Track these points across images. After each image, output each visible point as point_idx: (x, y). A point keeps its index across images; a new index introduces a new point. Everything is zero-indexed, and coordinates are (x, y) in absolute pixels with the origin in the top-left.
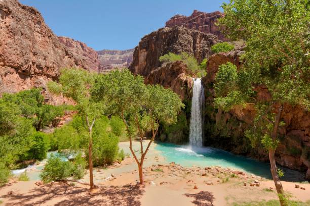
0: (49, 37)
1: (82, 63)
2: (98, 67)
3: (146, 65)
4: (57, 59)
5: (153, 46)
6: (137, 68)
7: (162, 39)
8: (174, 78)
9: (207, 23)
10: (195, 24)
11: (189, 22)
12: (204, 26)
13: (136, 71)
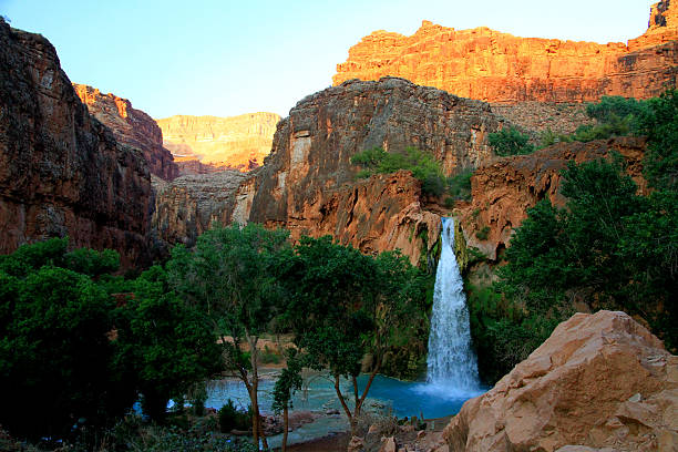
1: (134, 160)
4: (83, 157)
5: (329, 123)
6: (282, 177)
7: (352, 106)
8: (393, 214)
9: (456, 55)
10: (427, 56)
11: (411, 50)
12: (450, 62)
13: (282, 184)
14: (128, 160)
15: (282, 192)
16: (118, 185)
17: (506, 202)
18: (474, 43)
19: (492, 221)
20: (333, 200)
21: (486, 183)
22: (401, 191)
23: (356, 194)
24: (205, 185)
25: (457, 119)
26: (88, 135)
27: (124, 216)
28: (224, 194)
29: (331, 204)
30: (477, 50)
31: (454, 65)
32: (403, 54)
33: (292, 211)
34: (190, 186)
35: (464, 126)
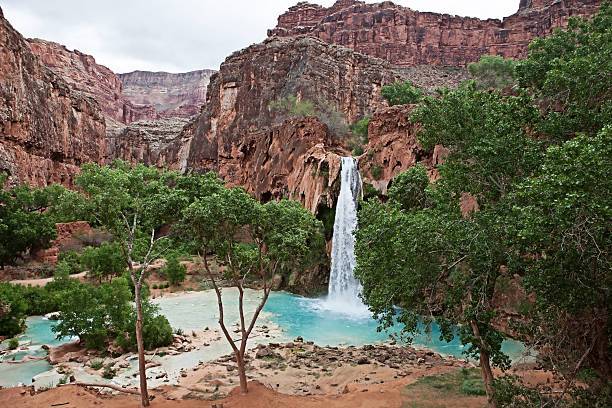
0: (14, 51)
1: (88, 106)
2: (121, 111)
3: (237, 117)
4: (33, 102)
5: (252, 76)
6: (214, 122)
7: (272, 60)
8: (300, 154)
9: (366, 25)
10: (342, 24)
11: (329, 20)
12: (360, 30)
13: (214, 128)
14: (83, 106)
15: (214, 135)
16: (73, 128)
17: (398, 145)
18: (381, 14)
19: (385, 161)
20: (253, 142)
21: (381, 128)
22: (308, 134)
23: (271, 137)
24: (154, 129)
25: (361, 75)
26: (40, 82)
27: (81, 155)
28: (171, 137)
29: (251, 145)
30: (383, 20)
31: (364, 33)
32: (322, 22)
33: (221, 151)
34: (142, 129)
35: (367, 80)
